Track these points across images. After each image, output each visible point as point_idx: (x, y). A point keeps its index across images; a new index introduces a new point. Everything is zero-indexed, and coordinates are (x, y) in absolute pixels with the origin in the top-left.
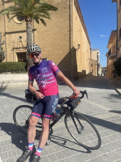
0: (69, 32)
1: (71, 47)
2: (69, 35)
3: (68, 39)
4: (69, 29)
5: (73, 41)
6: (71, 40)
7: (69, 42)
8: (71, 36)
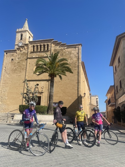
0: (77, 84)
1: (79, 95)
2: (77, 85)
3: (77, 89)
4: (77, 82)
5: (80, 91)
6: (79, 90)
7: (77, 91)
8: (79, 87)
